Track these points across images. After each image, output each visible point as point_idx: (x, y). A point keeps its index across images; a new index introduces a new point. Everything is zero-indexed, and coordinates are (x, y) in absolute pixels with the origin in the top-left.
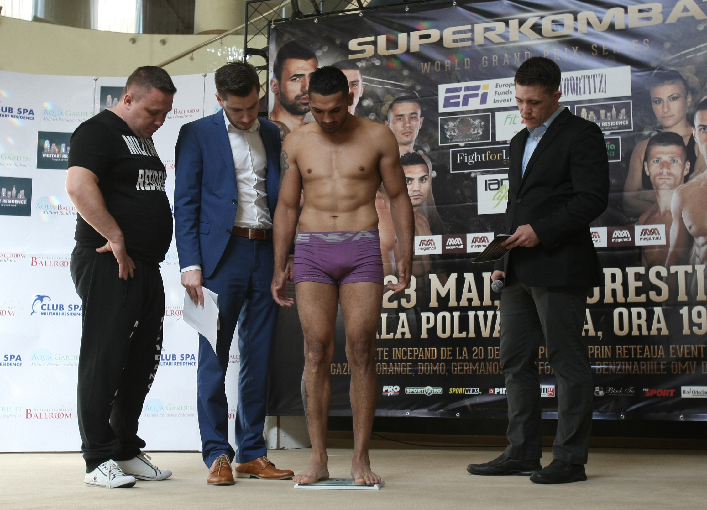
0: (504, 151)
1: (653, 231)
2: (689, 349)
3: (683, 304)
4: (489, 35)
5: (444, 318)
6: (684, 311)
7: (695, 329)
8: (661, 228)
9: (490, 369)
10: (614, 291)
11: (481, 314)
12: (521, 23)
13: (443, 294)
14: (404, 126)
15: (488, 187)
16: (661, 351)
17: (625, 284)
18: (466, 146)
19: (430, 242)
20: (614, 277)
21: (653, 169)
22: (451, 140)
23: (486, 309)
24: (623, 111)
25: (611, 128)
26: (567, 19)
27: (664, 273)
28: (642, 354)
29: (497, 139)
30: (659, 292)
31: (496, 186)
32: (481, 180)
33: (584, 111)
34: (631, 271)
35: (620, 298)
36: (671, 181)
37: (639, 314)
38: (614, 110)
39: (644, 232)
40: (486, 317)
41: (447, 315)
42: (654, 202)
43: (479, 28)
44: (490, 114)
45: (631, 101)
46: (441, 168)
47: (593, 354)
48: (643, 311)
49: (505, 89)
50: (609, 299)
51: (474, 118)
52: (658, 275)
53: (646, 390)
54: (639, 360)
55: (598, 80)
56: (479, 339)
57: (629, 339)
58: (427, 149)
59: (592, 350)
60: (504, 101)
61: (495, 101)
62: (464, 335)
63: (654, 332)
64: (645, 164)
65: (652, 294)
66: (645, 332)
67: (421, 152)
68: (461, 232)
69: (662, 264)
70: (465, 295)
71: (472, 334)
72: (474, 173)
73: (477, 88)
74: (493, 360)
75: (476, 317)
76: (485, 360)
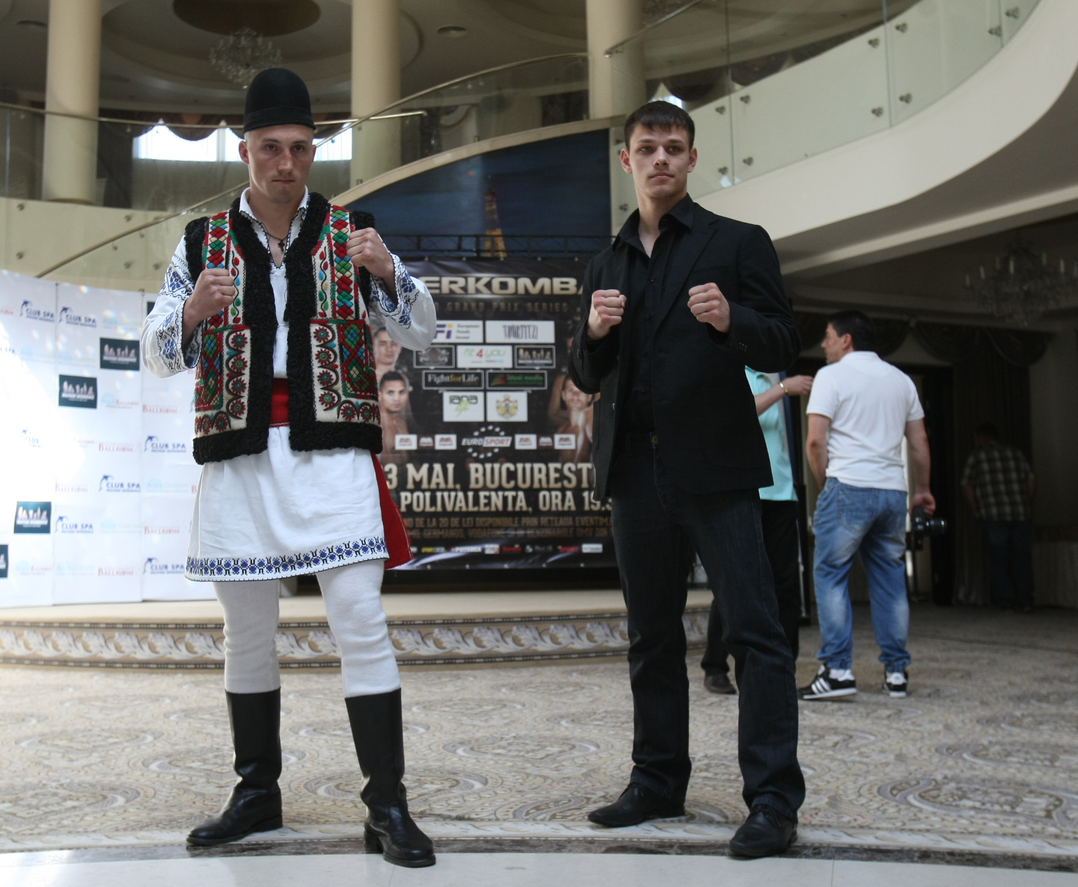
0: (464, 377)
1: (567, 439)
2: (588, 520)
3: (584, 490)
4: (454, 287)
5: (418, 498)
6: (586, 494)
7: (593, 507)
8: (572, 437)
9: (452, 534)
10: (540, 481)
11: (446, 494)
12: (478, 280)
13: (418, 479)
14: (387, 350)
15: (452, 400)
16: (568, 521)
17: (548, 475)
18: (436, 369)
19: (407, 440)
20: (540, 471)
21: (568, 396)
22: (424, 363)
23: (449, 490)
24: (548, 353)
25: (540, 365)
26: (511, 281)
27: (573, 467)
28: (558, 523)
29: (460, 365)
30: (569, 480)
31: (456, 401)
32: (447, 396)
33: (521, 351)
34: (552, 466)
35: (544, 485)
36: (579, 405)
37: (557, 497)
38: (542, 352)
39: (561, 439)
40: (449, 496)
41: (420, 494)
42: (567, 420)
43: (445, 280)
44: (453, 347)
45: (554, 347)
46: (416, 384)
47: (525, 524)
48: (559, 494)
49: (465, 329)
50: (536, 485)
51: (442, 349)
52: (570, 469)
53: (560, 547)
54: (556, 528)
55: (531, 329)
56: (445, 513)
57: (549, 513)
58: (405, 369)
59: (526, 520)
60: (464, 338)
61: (458, 338)
62: (433, 509)
63: (566, 508)
64: (563, 393)
65: (566, 483)
66: (560, 508)
67: (400, 371)
68: (431, 433)
69: (572, 461)
70: (434, 480)
71: (439, 508)
72: (441, 389)
73: (443, 326)
74: (455, 528)
75: (443, 497)
76: (449, 528)
